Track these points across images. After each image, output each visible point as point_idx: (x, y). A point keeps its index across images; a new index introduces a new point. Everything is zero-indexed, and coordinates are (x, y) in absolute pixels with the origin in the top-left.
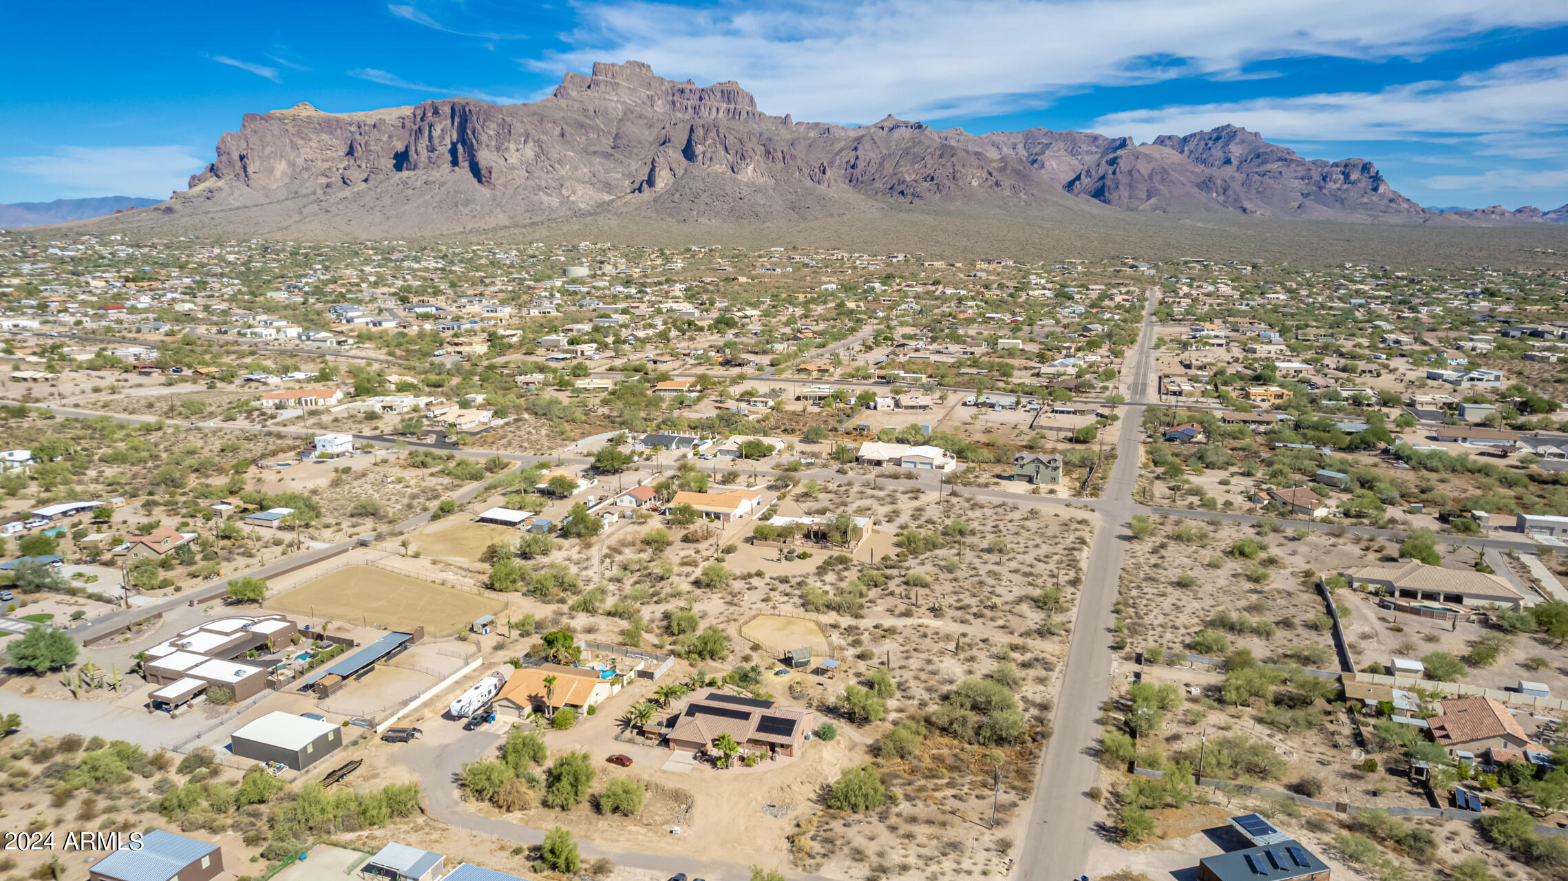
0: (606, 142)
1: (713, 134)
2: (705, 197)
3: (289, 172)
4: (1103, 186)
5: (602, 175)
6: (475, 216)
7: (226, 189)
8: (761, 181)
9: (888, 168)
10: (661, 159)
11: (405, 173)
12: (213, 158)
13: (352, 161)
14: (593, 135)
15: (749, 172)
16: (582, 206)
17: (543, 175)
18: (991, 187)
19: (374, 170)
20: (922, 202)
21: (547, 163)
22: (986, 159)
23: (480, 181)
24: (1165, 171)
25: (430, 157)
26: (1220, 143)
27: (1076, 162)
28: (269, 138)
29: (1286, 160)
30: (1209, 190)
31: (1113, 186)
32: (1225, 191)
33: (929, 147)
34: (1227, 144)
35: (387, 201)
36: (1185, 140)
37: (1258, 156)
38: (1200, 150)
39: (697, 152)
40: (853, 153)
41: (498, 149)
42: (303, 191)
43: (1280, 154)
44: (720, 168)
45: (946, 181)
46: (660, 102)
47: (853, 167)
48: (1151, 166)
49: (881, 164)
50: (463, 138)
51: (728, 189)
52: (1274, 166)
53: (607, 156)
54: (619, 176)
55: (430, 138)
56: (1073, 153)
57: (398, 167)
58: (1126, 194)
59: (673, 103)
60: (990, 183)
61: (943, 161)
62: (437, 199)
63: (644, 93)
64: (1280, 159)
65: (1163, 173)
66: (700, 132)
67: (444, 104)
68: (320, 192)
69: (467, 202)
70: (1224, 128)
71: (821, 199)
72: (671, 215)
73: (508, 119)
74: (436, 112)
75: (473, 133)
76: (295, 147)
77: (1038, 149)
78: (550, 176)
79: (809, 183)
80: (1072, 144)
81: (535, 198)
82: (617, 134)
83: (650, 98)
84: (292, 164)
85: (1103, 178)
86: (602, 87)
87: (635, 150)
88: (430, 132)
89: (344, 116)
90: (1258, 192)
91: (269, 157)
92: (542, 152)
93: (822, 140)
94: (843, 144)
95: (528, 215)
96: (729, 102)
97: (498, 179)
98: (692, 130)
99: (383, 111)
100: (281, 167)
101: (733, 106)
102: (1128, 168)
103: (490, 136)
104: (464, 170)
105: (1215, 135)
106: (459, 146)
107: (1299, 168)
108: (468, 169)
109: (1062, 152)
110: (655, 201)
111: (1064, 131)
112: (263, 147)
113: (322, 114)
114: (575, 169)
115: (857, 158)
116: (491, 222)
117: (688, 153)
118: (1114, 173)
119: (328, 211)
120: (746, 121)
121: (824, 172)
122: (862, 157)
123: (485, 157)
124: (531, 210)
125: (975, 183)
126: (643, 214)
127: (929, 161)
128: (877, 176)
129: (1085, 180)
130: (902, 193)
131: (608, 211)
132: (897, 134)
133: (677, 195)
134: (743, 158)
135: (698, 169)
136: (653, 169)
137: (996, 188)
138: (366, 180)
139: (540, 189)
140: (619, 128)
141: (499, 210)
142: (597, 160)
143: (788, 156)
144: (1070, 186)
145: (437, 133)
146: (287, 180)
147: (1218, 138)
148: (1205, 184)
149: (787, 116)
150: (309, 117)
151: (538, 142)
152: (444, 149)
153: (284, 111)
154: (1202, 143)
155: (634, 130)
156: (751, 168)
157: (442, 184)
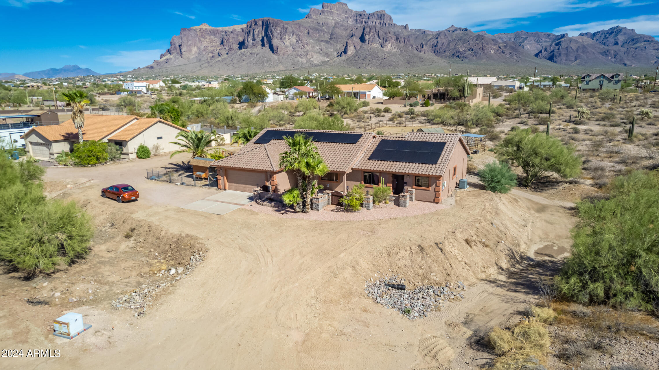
0: (327, 37)
1: (373, 30)
2: (369, 58)
3: (198, 52)
4: (553, 55)
5: (325, 50)
6: (270, 67)
7: (173, 59)
8: (394, 51)
9: (452, 46)
10: (350, 42)
11: (243, 50)
12: (169, 47)
13: (222, 47)
14: (321, 34)
15: (389, 47)
16: (316, 62)
17: (300, 49)
18: (500, 53)
19: (230, 49)
20: (467, 60)
21: (301, 45)
22: (497, 42)
23: (273, 52)
24: (584, 47)
25: (253, 43)
26: (613, 35)
27: (539, 46)
28: (190, 38)
29: (648, 41)
30: (607, 55)
31: (557, 55)
32: (615, 56)
33: (471, 36)
34: (616, 35)
35: (235, 61)
36: (594, 34)
37: (633, 40)
38: (602, 39)
39: (366, 39)
40: (436, 40)
41: (281, 39)
42: (203, 59)
43: (645, 39)
44: (376, 45)
45: (478, 51)
46: (351, 20)
47: (436, 46)
48: (577, 45)
49: (449, 44)
50: (267, 35)
51: (380, 55)
52: (642, 45)
53: (327, 42)
54: (332, 50)
55: (253, 35)
56: (538, 42)
57: (240, 48)
58: (564, 58)
59: (356, 20)
60: (499, 52)
61: (478, 42)
62: (255, 60)
63: (344, 16)
64: (646, 41)
65: (584, 48)
66: (367, 29)
67: (259, 20)
68: (209, 59)
69: (267, 61)
70: (615, 28)
71: (421, 59)
72: (354, 66)
73: (286, 26)
74: (256, 24)
75: (271, 32)
76: (200, 41)
77: (521, 40)
78: (303, 50)
79: (416, 52)
80: (537, 38)
81: (296, 59)
82: (332, 33)
83: (347, 18)
84: (199, 48)
85: (553, 51)
86: (326, 13)
87: (339, 40)
88: (253, 32)
89: (220, 29)
90: (633, 56)
91: (190, 45)
92: (299, 40)
93: (422, 35)
94: (431, 36)
95: (293, 66)
96: (381, 19)
97: (281, 52)
98: (364, 29)
99: (235, 26)
100: (195, 49)
101: (382, 21)
102: (566, 46)
103: (278, 33)
104: (267, 48)
105: (610, 31)
106: (265, 38)
107: (656, 45)
108: (268, 48)
109: (533, 42)
110: (347, 60)
111: (534, 32)
112: (188, 41)
113: (211, 28)
114: (313, 47)
115: (438, 42)
116: (277, 69)
117: (362, 39)
118: (559, 49)
119: (211, 66)
120: (388, 27)
121: (423, 47)
122: (440, 42)
123: (276, 42)
124: (294, 64)
125: (492, 52)
126: (342, 65)
127: (471, 42)
128: (446, 50)
129: (544, 53)
130: (458, 56)
131: (326, 64)
132: (456, 33)
133: (357, 57)
134: (386, 41)
135: (366, 46)
136: (346, 47)
137: (502, 54)
138: (227, 54)
139: (298, 55)
140: (332, 31)
141: (280, 64)
142: (323, 43)
143: (406, 40)
144: (537, 55)
145: (256, 33)
146: (197, 55)
147: (612, 33)
148: (605, 53)
149: (407, 25)
150: (206, 29)
151: (298, 36)
152: (259, 40)
153: (197, 27)
154: (603, 36)
155: (339, 31)
156: (390, 45)
157: (258, 54)
